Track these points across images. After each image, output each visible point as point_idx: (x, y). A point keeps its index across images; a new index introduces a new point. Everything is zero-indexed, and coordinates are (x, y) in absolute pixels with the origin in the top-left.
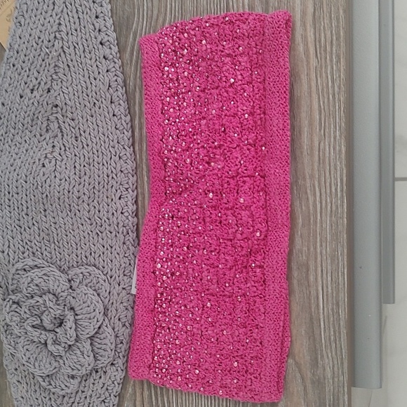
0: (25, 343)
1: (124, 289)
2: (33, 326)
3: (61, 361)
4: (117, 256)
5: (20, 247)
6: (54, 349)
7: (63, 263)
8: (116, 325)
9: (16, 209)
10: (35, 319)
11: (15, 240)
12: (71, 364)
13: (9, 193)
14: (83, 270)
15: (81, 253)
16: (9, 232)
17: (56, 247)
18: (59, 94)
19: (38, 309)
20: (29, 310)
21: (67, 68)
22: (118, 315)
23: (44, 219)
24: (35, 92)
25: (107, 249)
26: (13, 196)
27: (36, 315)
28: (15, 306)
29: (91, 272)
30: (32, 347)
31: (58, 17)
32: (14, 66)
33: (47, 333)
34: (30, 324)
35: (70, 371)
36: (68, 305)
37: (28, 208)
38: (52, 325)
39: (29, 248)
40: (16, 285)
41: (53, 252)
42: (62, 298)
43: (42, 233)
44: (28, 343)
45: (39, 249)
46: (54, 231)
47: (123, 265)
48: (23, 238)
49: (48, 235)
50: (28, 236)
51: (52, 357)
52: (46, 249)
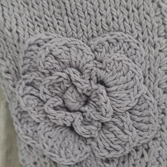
0: (47, 129)
1: (160, 51)
2: (55, 108)
3: (94, 144)
4: (147, 17)
5: (30, 24)
6: (84, 131)
7: (81, 35)
8: (156, 93)
10: (56, 100)
11: (23, 17)
12: (107, 145)
14: (108, 36)
15: (101, 20)
16: (16, 9)
17: (70, 19)
19: (60, 87)
20: (49, 89)
22: (158, 80)
25: (133, 11)
27: (56, 94)
28: (29, 88)
29: (118, 38)
30: (55, 133)
33: (72, 114)
34: (52, 106)
35: (105, 153)
36: (95, 78)
38: (78, 104)
39: (39, 24)
40: (28, 65)
41: (67, 25)
42: (87, 71)
43: (51, 7)
44: (50, 129)
45: (50, 24)
47: (156, 25)
48: (32, 14)
49: (60, 8)
50: (36, 12)
51: (81, 141)
52: (58, 24)
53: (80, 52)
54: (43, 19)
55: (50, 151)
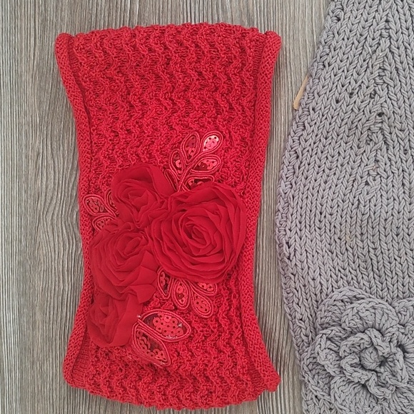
0: (342, 384)
2: (352, 366)
3: (386, 404)
5: (333, 275)
6: (378, 391)
7: (386, 294)
9: (328, 231)
10: (353, 357)
11: (327, 266)
12: (399, 407)
13: (321, 213)
15: (409, 282)
16: (320, 258)
17: (375, 275)
18: (386, 102)
19: (359, 346)
20: (349, 348)
21: (395, 72)
23: (360, 244)
24: (355, 97)
26: (325, 217)
27: (354, 352)
28: (329, 343)
30: (349, 389)
31: (386, 13)
32: (329, 65)
33: (367, 372)
34: (350, 363)
36: (395, 341)
37: (341, 231)
38: (374, 364)
39: (343, 276)
41: (373, 281)
42: (389, 334)
43: (357, 260)
45: (354, 278)
46: (374, 258)
48: (336, 264)
49: (365, 262)
50: (340, 263)
51: (371, 399)
52: (362, 278)
53: (385, 315)
54: (347, 270)
55: (342, 404)
